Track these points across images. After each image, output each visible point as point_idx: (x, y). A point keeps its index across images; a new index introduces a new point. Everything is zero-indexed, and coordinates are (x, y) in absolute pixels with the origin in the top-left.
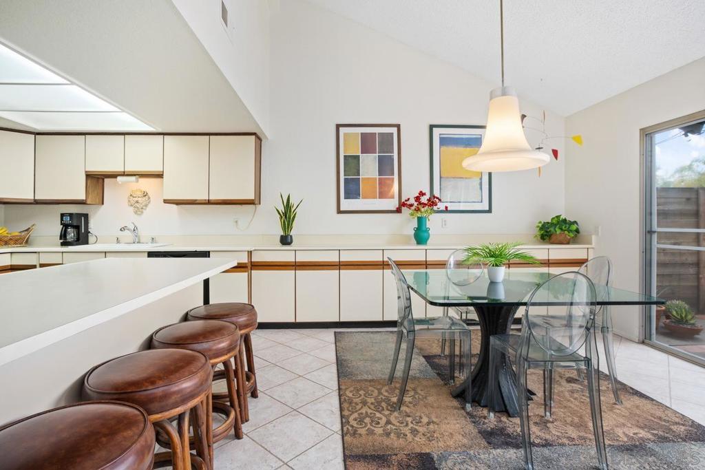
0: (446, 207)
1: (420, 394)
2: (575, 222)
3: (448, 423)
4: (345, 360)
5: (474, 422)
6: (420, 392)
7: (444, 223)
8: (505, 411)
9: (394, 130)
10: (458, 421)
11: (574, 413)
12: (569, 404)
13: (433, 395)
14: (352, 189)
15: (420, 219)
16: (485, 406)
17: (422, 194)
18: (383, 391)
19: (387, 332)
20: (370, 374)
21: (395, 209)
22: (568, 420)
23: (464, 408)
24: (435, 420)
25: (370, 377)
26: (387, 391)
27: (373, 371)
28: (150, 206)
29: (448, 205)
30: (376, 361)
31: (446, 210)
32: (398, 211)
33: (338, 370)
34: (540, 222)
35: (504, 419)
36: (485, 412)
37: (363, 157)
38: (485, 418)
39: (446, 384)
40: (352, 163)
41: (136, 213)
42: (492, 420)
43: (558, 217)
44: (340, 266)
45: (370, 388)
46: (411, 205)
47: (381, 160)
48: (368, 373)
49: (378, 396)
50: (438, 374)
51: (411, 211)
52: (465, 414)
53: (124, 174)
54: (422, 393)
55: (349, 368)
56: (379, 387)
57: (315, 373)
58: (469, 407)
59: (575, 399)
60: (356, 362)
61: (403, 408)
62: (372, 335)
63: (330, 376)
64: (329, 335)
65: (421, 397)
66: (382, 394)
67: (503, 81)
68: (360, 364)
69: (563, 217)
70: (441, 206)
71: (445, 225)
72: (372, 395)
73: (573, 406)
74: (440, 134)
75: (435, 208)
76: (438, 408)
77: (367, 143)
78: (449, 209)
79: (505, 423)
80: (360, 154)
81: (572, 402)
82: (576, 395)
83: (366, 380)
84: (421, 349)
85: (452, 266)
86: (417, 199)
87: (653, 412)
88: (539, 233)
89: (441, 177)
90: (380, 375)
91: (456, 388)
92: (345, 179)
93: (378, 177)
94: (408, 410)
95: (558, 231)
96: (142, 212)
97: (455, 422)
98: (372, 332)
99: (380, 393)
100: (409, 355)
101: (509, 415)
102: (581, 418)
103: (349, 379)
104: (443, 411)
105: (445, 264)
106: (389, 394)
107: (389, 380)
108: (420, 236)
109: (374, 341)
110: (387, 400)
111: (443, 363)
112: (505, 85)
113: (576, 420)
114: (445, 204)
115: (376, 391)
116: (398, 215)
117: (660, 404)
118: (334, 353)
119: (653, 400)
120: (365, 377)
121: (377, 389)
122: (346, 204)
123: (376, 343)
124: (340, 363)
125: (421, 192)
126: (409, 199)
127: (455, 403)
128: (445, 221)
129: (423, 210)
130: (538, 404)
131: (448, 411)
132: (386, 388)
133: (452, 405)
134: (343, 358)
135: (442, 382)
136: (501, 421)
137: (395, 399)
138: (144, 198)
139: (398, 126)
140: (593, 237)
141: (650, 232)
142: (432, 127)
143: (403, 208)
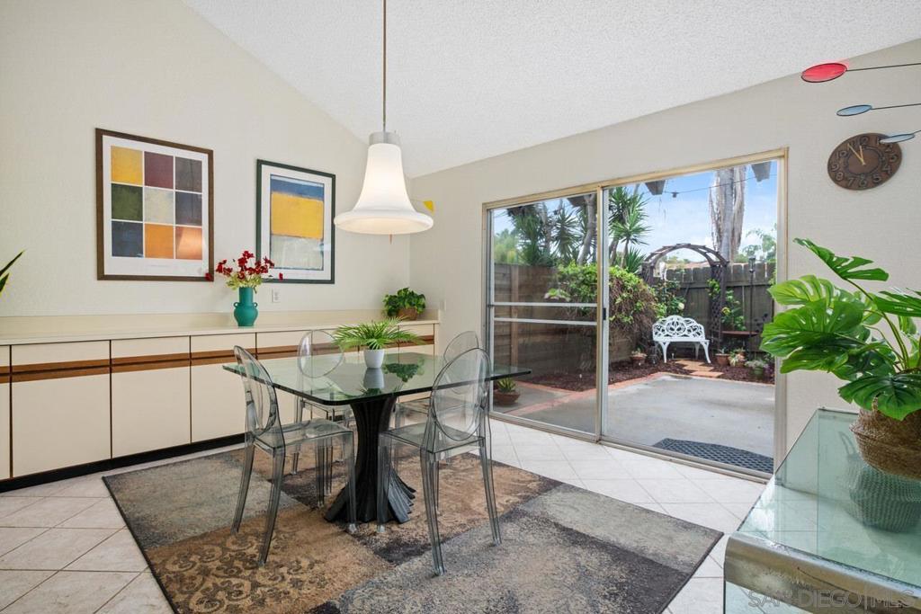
0: (281, 275)
1: (285, 532)
2: (422, 296)
3: (336, 556)
4: (143, 518)
5: (365, 544)
6: (283, 529)
7: (275, 296)
8: (393, 518)
9: (204, 158)
10: (347, 549)
11: (455, 499)
12: (448, 491)
13: (302, 528)
14: (128, 240)
15: (243, 291)
16: (370, 521)
17: (247, 255)
18: (229, 544)
19: (199, 458)
20: (197, 526)
21: (203, 275)
22: (454, 507)
23: (347, 531)
24: (317, 558)
25: (199, 532)
26: (234, 543)
27: (199, 520)
29: (283, 271)
30: (200, 505)
31: (281, 280)
32: (209, 277)
33: (135, 537)
34: (387, 296)
35: (395, 528)
36: (373, 527)
37: (148, 192)
38: (375, 534)
39: (313, 509)
40: (128, 199)
42: (383, 533)
43: (406, 290)
44: (112, 366)
45: (206, 547)
46: (230, 270)
47: (180, 198)
48: (191, 526)
49: (223, 555)
50: (298, 499)
51: (229, 279)
52: (351, 538)
54: (286, 529)
55: (155, 528)
56: (220, 542)
57: (90, 555)
58: (352, 528)
59: (451, 484)
60: (164, 515)
61: (270, 558)
62: (176, 469)
63: (125, 552)
64: (94, 485)
65: (287, 535)
66: (229, 549)
67: (384, 125)
68: (175, 516)
69: (410, 290)
70: (274, 273)
71: (276, 299)
72: (213, 556)
73: (452, 492)
74: (271, 175)
75: (264, 276)
76: (315, 542)
77: (157, 171)
78: (284, 277)
79: (398, 532)
80: (142, 185)
81: (449, 489)
82: (450, 481)
83: (194, 538)
84: (261, 472)
85: (308, 352)
86: (242, 262)
87: (511, 477)
88: (386, 308)
89: (271, 234)
90: (214, 524)
91: (330, 509)
92: (114, 224)
93: (175, 225)
94: (277, 559)
95: (408, 306)
97: (343, 551)
98: (175, 464)
99: (225, 550)
100: (246, 484)
101: (398, 522)
102: (463, 502)
103: (162, 545)
104: (324, 543)
105: (296, 351)
106: (240, 545)
107: (234, 526)
108: (244, 314)
109: (184, 476)
110: (241, 556)
111: (299, 483)
112: (387, 130)
113: (460, 505)
114: (279, 271)
115: (218, 549)
116: (209, 283)
117: (514, 469)
118: (116, 511)
119: (508, 466)
120: (190, 533)
121: (219, 545)
122: (114, 265)
123: (187, 478)
124: (135, 526)
125: (246, 252)
126: (225, 262)
127: (335, 529)
128: (276, 294)
129: (248, 277)
130: (420, 501)
131: (330, 541)
132: (232, 538)
133: (331, 532)
134: (137, 515)
135: (308, 508)
136: (392, 532)
137: (252, 551)
139: (210, 153)
140: (439, 312)
141: (489, 306)
142: (260, 163)
143: (216, 274)
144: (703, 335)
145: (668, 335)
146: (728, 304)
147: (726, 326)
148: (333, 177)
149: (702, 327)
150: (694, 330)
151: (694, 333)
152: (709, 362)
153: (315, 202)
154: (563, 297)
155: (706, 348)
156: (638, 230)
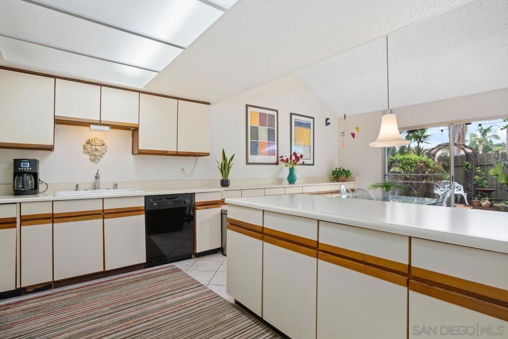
0: (303, 162)
2: (349, 171)
9: (275, 113)
14: (255, 149)
15: (291, 169)
21: (274, 162)
28: (106, 154)
31: (303, 164)
32: (277, 163)
37: (260, 128)
40: (255, 132)
41: (93, 161)
47: (269, 130)
53: (100, 124)
69: (342, 168)
70: (301, 161)
74: (295, 119)
75: (299, 163)
77: (262, 120)
78: (305, 163)
80: (258, 126)
89: (295, 144)
92: (251, 142)
93: (267, 142)
96: (99, 160)
108: (291, 179)
116: (277, 166)
122: (252, 158)
126: (282, 157)
138: (103, 147)
139: (277, 111)
140: (357, 178)
141: (385, 175)
142: (291, 114)
143: (279, 161)
144: (462, 190)
145: (442, 191)
146: (477, 174)
147: (476, 186)
148: (313, 118)
149: (462, 186)
150: (457, 188)
151: (457, 189)
152: (468, 204)
153: (308, 130)
154: (400, 171)
155: (465, 197)
156: (425, 137)
